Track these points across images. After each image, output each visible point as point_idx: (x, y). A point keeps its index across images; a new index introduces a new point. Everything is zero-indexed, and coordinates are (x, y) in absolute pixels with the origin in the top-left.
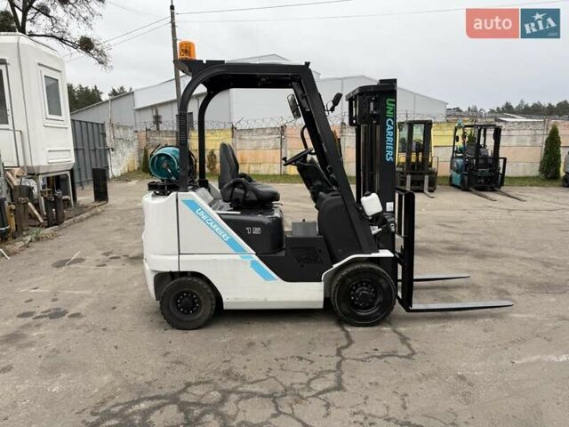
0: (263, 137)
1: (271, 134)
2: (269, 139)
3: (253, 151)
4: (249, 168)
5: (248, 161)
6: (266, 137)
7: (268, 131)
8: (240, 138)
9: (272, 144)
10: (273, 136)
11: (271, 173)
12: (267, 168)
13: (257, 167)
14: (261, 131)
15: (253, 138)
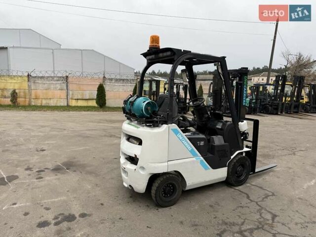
0: (52, 82)
1: (57, 81)
2: (56, 84)
3: (44, 91)
4: (42, 101)
5: (41, 97)
6: (54, 82)
7: (55, 79)
8: (34, 82)
9: (59, 86)
10: (59, 82)
11: (58, 105)
12: (55, 101)
13: (48, 101)
14: (51, 78)
15: (44, 82)
